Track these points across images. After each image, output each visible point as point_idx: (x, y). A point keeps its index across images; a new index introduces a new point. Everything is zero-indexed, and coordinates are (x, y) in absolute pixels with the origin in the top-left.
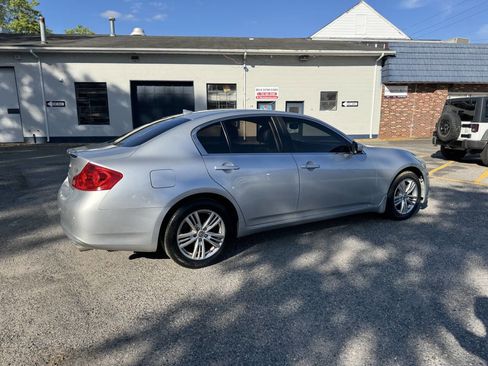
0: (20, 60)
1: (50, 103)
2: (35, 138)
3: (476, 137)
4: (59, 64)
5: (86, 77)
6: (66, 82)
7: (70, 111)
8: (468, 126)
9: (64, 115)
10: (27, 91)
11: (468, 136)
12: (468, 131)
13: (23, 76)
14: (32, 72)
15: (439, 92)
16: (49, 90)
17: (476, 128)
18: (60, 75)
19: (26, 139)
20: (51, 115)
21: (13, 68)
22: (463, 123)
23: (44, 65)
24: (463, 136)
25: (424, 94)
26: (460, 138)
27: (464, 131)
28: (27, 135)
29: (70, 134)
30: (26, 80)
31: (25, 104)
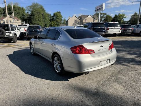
3: (11, 35)
8: (8, 32)
12: (8, 34)
17: (10, 33)
22: (6, 31)
26: (6, 36)
27: (7, 34)
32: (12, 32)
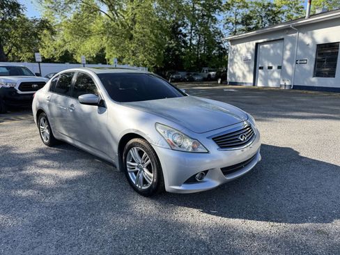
0: (288, 33)
1: (298, 62)
2: (285, 85)
4: (309, 32)
5: (326, 39)
6: (311, 45)
7: (309, 67)
9: (305, 70)
10: (288, 53)
13: (287, 44)
14: (292, 40)
16: (299, 52)
18: (308, 40)
19: (281, 86)
20: (297, 70)
21: (283, 39)
23: (300, 34)
28: (282, 83)
29: (306, 84)
30: (288, 47)
31: (285, 63)
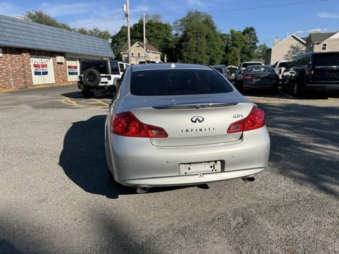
3: (111, 83)
8: (105, 77)
11: (106, 83)
12: (106, 80)
15: (24, 54)
17: (109, 78)
22: (102, 75)
24: (102, 83)
25: (14, 56)
26: (100, 84)
27: (103, 80)
32: (113, 77)
